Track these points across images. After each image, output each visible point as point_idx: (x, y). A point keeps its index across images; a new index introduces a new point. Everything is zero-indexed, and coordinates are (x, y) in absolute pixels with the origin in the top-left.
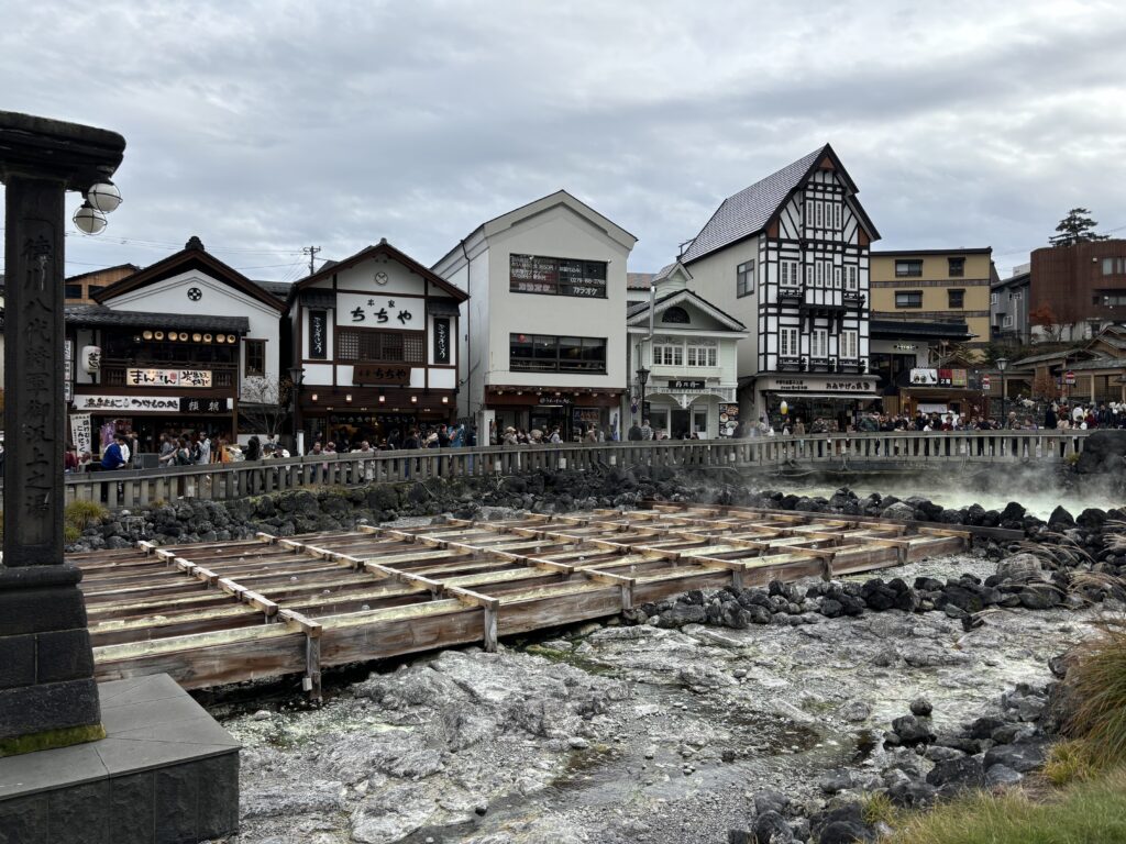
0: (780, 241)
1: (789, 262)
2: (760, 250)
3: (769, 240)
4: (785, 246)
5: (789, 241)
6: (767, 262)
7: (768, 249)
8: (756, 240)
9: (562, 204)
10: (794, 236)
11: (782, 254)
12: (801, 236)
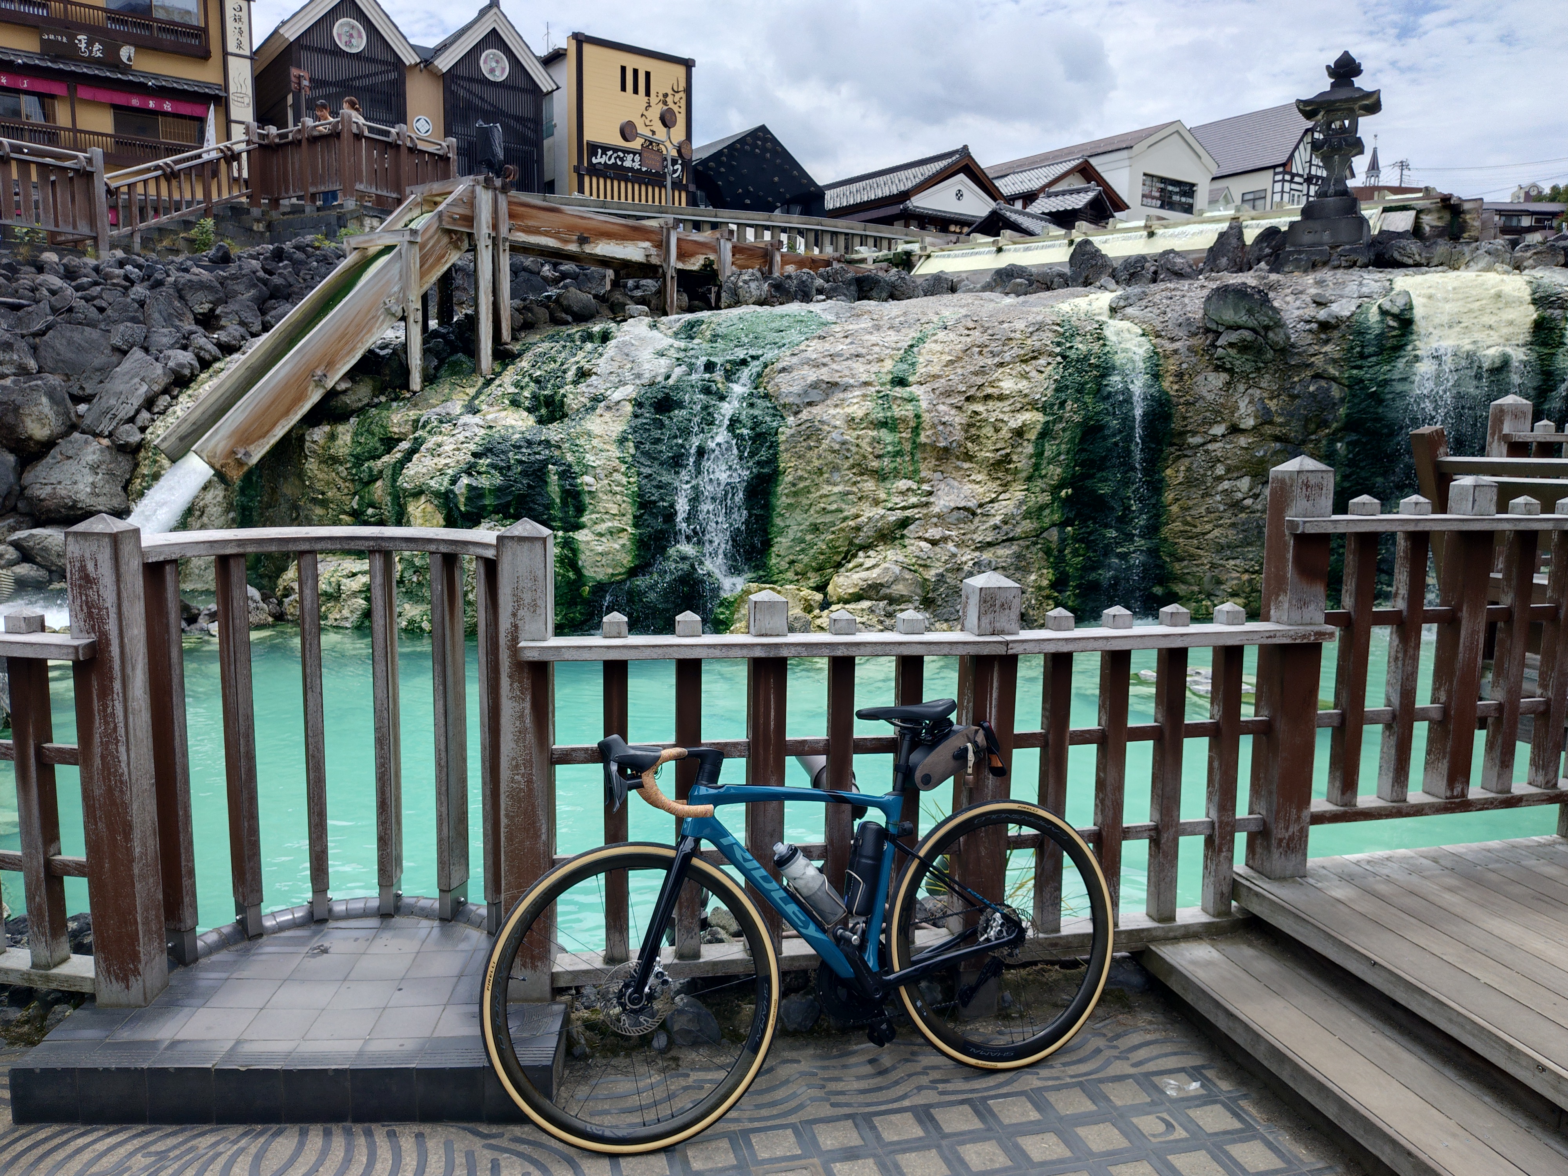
0: (1293, 176)
1: (1297, 193)
2: (1275, 182)
3: (1284, 173)
4: (1297, 179)
5: (1298, 175)
6: (1283, 192)
7: (1283, 181)
8: (1271, 172)
9: (1177, 132)
10: (1301, 172)
11: (1294, 186)
12: (1307, 171)
